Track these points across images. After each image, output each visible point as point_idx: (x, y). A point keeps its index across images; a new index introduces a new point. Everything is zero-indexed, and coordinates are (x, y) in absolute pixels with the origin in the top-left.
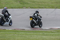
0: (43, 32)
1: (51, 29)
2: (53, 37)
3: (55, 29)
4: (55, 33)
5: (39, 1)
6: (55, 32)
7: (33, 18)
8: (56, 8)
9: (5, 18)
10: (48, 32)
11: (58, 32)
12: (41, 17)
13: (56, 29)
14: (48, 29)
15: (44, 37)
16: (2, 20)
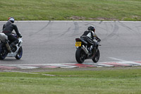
0: (21, 75)
1: (40, 68)
2: (46, 88)
3: (49, 69)
4: (50, 79)
5: (13, 4)
6: (49, 77)
7: (83, 43)
8: (53, 19)
9: (10, 43)
10: (33, 76)
11: (57, 75)
12: (99, 40)
13: (51, 69)
14: (32, 68)
15: (24, 87)
16: (3, 47)
